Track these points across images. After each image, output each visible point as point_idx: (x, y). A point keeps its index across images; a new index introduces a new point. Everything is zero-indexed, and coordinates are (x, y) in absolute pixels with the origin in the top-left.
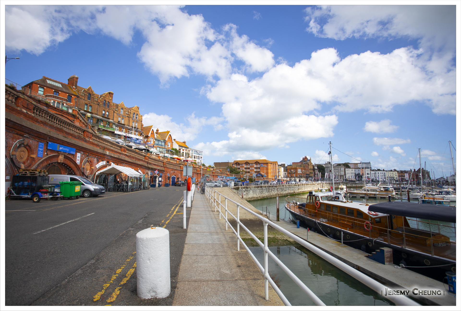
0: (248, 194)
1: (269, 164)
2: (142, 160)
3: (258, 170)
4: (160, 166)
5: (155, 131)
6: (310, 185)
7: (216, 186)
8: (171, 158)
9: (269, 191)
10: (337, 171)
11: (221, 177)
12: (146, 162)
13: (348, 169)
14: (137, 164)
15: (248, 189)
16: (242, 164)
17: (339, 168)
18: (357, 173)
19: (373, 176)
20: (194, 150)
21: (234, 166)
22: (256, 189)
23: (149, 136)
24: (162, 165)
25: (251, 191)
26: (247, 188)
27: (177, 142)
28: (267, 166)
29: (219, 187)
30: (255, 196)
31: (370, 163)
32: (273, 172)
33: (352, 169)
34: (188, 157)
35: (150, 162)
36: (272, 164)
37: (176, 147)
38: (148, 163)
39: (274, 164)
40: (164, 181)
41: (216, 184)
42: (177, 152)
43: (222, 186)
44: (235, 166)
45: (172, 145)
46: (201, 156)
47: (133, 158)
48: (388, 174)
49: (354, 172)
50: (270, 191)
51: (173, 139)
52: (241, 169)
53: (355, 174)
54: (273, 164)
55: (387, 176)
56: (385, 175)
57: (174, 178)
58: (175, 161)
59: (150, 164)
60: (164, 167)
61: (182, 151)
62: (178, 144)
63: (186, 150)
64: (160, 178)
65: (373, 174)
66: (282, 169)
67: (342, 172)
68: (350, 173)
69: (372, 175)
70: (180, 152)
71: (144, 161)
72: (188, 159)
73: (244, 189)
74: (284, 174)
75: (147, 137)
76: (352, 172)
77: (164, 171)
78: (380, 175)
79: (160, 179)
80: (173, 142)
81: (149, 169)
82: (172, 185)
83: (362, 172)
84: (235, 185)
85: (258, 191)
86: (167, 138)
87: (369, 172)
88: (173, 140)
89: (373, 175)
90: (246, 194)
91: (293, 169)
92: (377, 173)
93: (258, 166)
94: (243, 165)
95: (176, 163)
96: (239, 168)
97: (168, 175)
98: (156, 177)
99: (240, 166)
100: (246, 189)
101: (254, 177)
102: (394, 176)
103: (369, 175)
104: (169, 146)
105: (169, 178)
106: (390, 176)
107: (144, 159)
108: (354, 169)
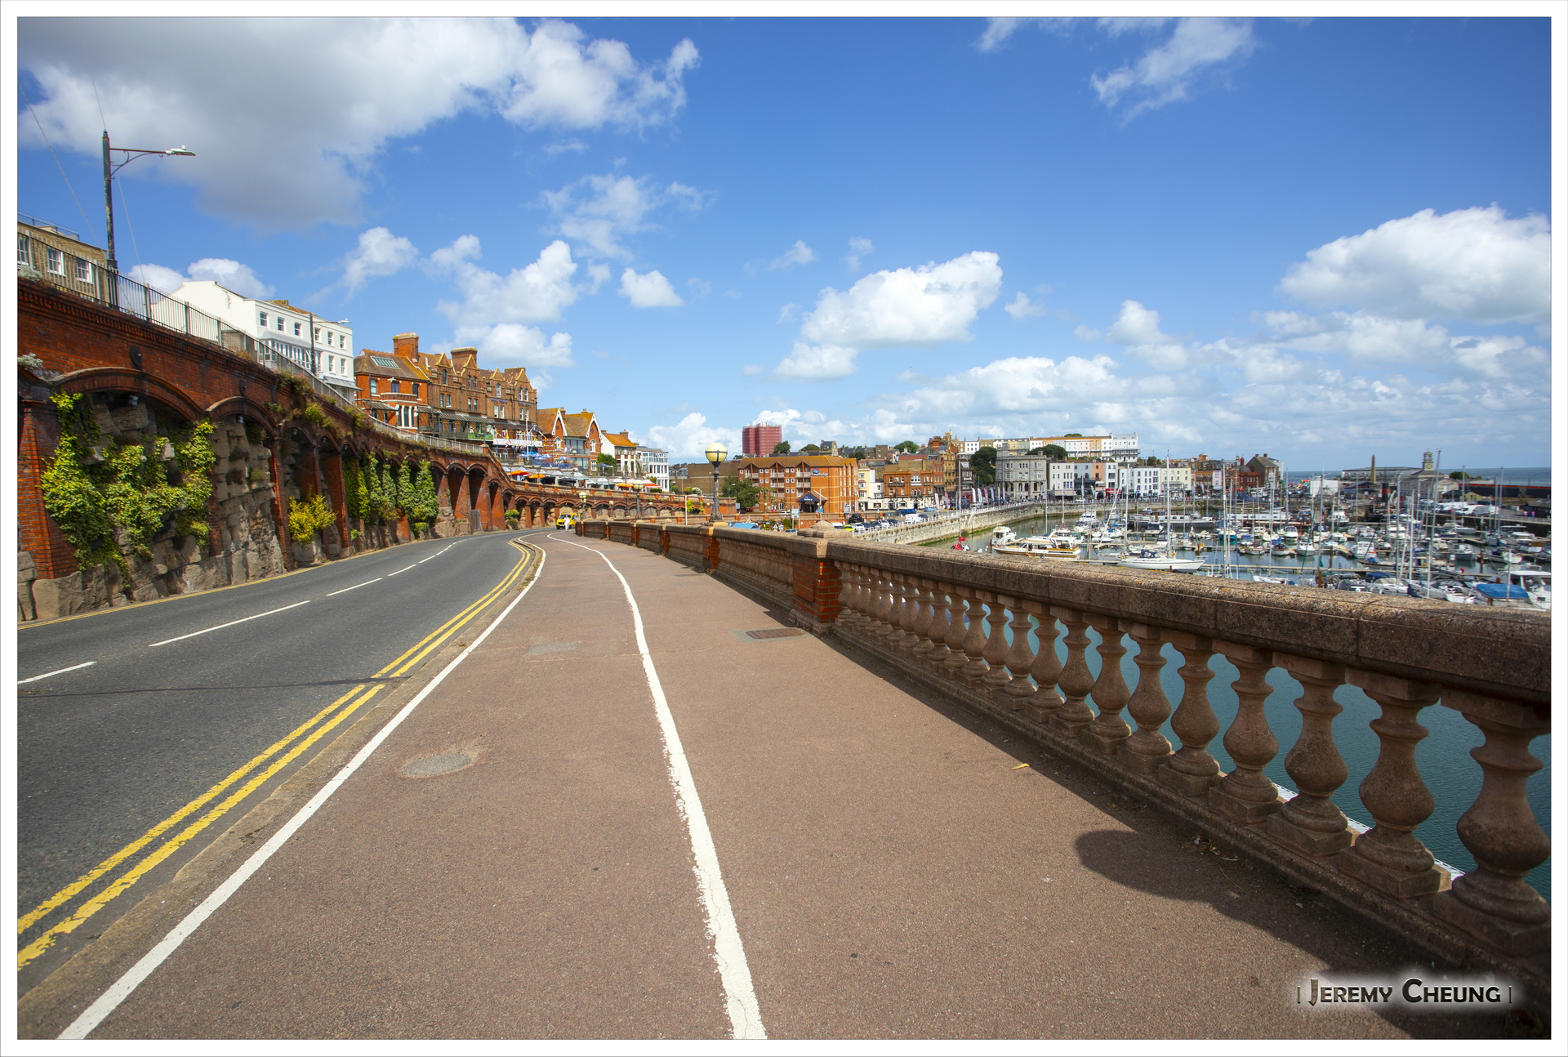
3: (807, 485)
10: (1027, 470)
18: (1081, 474)
19: (1126, 481)
20: (648, 452)
21: (744, 475)
23: (553, 434)
27: (610, 438)
33: (1068, 464)
37: (608, 449)
39: (847, 468)
42: (614, 466)
45: (599, 445)
46: (664, 464)
49: (1072, 471)
51: (600, 432)
53: (1076, 475)
61: (623, 459)
62: (612, 442)
63: (632, 457)
65: (1125, 475)
66: (871, 474)
67: (1038, 473)
68: (1062, 476)
69: (1121, 479)
70: (619, 464)
75: (549, 436)
78: (1143, 477)
80: (602, 438)
86: (587, 429)
89: (1125, 478)
91: (899, 475)
93: (807, 475)
99: (760, 475)
102: (1182, 480)
103: (1114, 478)
104: (594, 450)
106: (1169, 480)
108: (1072, 465)
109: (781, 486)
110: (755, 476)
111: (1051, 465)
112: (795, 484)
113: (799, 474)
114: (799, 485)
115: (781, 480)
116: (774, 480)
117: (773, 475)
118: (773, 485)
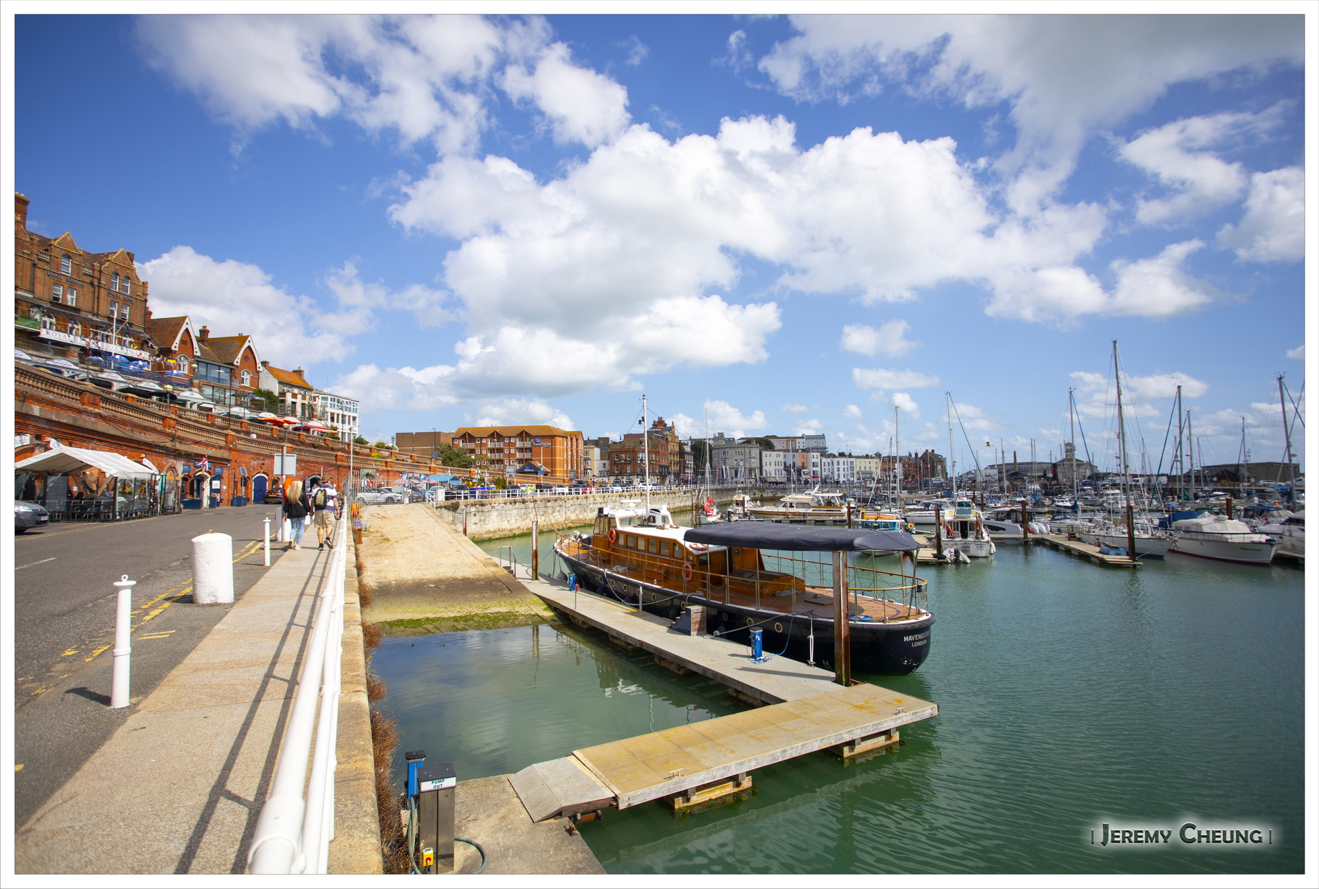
0: (484, 520)
1: (559, 440)
2: (154, 430)
3: (527, 455)
4: (214, 446)
5: (195, 333)
6: (663, 496)
7: (390, 501)
8: (252, 420)
9: (545, 512)
10: (742, 457)
11: (411, 475)
12: (168, 435)
13: (768, 453)
14: (138, 442)
15: (486, 508)
16: (481, 438)
17: (747, 450)
18: (790, 462)
19: (827, 470)
20: (329, 397)
21: (458, 445)
22: (509, 506)
23: (173, 348)
24: (223, 444)
25: (495, 513)
26: (482, 505)
27: (273, 371)
28: (553, 444)
29: (400, 502)
30: (504, 527)
31: (823, 437)
32: (569, 461)
33: (778, 453)
34: (311, 417)
35: (180, 433)
36: (567, 438)
37: (270, 384)
38: (174, 438)
39: (572, 439)
40: (228, 490)
41: (390, 494)
42: (273, 402)
43: (407, 500)
44: (461, 444)
45: (255, 380)
46: (352, 414)
47: (124, 423)
48: (861, 465)
49: (781, 459)
50: (550, 511)
51: (258, 361)
52: (478, 452)
53: (785, 464)
54: (569, 439)
55: (858, 469)
56: (852, 468)
57: (260, 482)
58: (267, 428)
59: (182, 440)
60: (230, 449)
61: (289, 399)
62: (275, 376)
63: (304, 397)
64: (214, 482)
65: (827, 464)
66: (597, 452)
67: (753, 460)
68: (773, 464)
69: (823, 468)
70: (283, 401)
71: (161, 433)
72: (311, 423)
73: (473, 509)
74: (602, 466)
75: (167, 352)
76: (777, 460)
77: (229, 461)
78: (841, 466)
79: (216, 484)
80: (261, 369)
81: (178, 454)
82: (257, 501)
83: (803, 460)
84: (447, 498)
85: (515, 512)
86: (240, 356)
87: (818, 461)
88: (259, 365)
89: (827, 467)
90: (480, 521)
91: (625, 452)
92: (835, 463)
93: (528, 444)
94: (484, 441)
95: (269, 434)
96: (472, 451)
97: (242, 471)
98: (201, 479)
99: (476, 445)
100: (481, 508)
101: (511, 476)
102: (873, 470)
103: (817, 466)
104: (247, 384)
105: (245, 481)
106: (863, 469)
107: (159, 428)
108: (781, 454)
109: (497, 456)
111: (764, 453)
112: (515, 455)
113: (519, 444)
114: (518, 455)
115: (500, 450)
117: (491, 445)
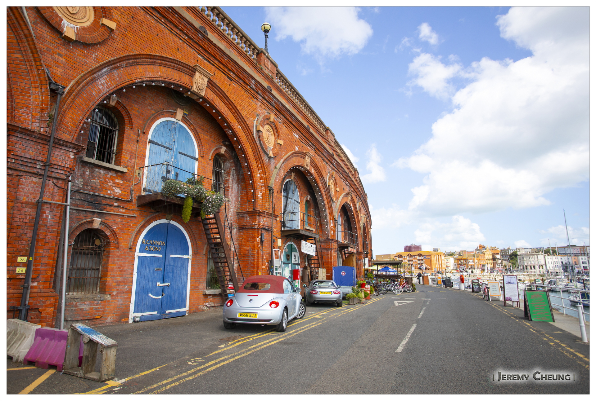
10: (533, 259)
17: (535, 256)
18: (566, 261)
28: (431, 258)
36: (436, 255)
49: (559, 260)
53: (562, 263)
66: (451, 260)
67: (540, 261)
68: (553, 263)
74: (454, 265)
87: (586, 260)
91: (463, 259)
93: (421, 258)
94: (406, 257)
108: (559, 257)
109: (411, 263)
110: (401, 259)
111: (546, 257)
112: (417, 262)
113: (418, 258)
114: (418, 262)
115: (412, 260)
116: (409, 261)
117: (408, 259)
118: (408, 262)
